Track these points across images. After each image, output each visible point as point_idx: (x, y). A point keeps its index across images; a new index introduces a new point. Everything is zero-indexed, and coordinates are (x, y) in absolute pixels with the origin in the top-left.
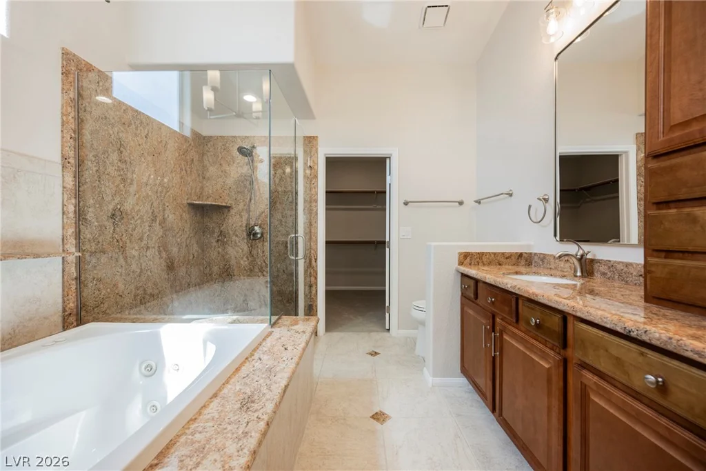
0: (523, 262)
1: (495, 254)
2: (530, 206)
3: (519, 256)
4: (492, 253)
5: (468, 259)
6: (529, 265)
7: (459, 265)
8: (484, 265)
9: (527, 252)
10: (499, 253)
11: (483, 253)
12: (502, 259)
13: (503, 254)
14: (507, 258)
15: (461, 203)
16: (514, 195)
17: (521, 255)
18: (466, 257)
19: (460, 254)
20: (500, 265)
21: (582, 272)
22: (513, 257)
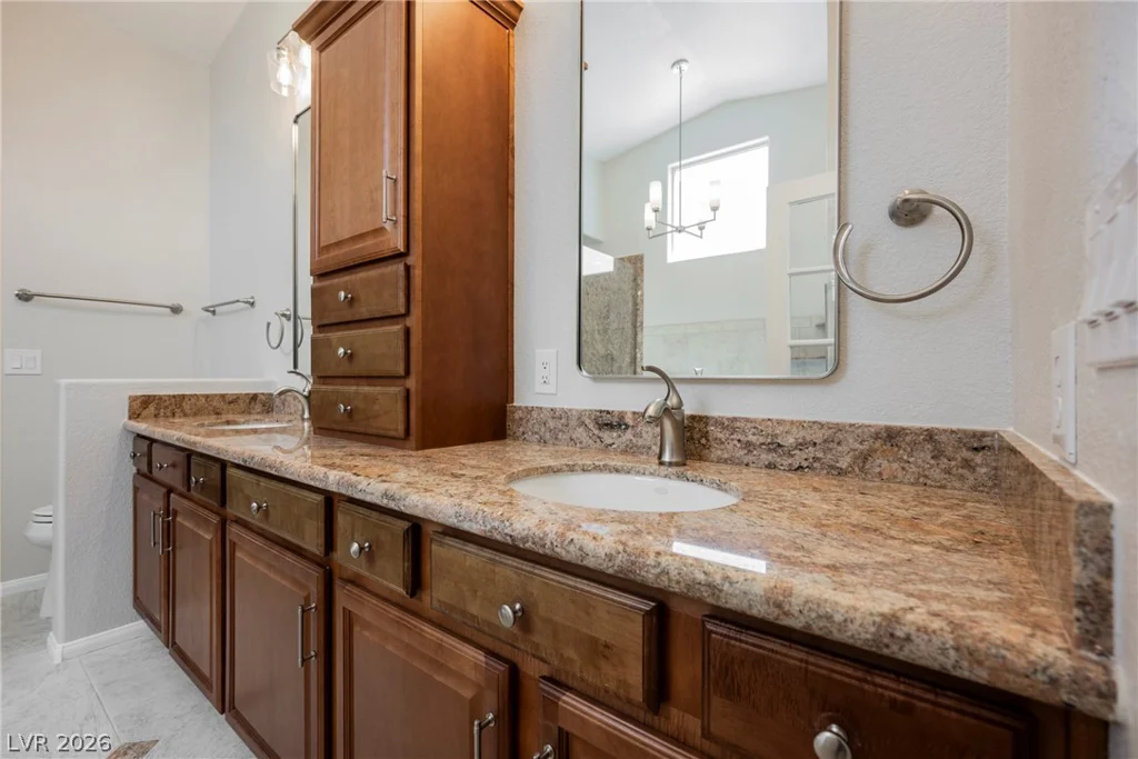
0: (258, 407)
1: (207, 397)
2: (269, 324)
3: (252, 398)
4: (203, 396)
5: (152, 408)
6: (268, 412)
7: (130, 418)
8: (185, 415)
9: (266, 392)
10: (216, 395)
11: (183, 396)
12: (222, 405)
13: (223, 396)
14: (230, 403)
15: (176, 310)
16: (257, 304)
17: (254, 397)
18: (143, 406)
19: (133, 399)
20: (218, 414)
21: (310, 414)
22: (240, 401)
